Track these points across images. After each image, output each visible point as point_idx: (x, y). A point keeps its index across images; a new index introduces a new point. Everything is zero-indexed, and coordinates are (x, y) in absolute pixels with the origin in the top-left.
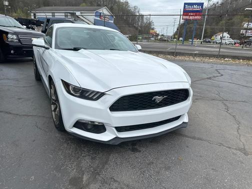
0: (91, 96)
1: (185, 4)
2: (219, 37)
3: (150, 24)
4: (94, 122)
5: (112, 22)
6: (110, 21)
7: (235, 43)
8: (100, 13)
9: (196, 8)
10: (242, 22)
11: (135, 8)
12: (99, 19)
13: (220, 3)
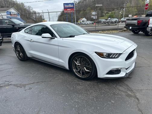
0: (113, 57)
1: (64, 4)
2: (81, 21)
3: (41, 17)
4: (118, 69)
5: (20, 17)
6: (18, 17)
7: (92, 23)
8: (10, 12)
9: (70, 6)
10: (90, 12)
11: (29, 7)
12: (10, 16)
13: (77, 2)
